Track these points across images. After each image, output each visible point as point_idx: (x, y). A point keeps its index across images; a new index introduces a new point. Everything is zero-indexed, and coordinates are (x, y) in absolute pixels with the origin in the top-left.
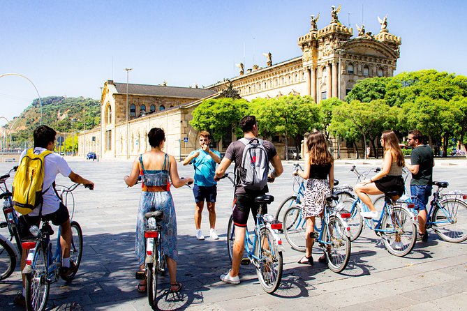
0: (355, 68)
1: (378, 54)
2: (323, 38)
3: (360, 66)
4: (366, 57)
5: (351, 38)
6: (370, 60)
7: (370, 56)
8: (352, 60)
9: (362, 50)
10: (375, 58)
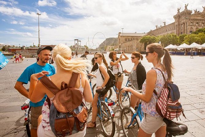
0: (193, 24)
1: (202, 18)
2: (182, 15)
3: (195, 23)
4: (197, 20)
5: (191, 14)
6: (199, 21)
7: (199, 19)
8: (192, 21)
9: (196, 18)
10: (201, 20)
